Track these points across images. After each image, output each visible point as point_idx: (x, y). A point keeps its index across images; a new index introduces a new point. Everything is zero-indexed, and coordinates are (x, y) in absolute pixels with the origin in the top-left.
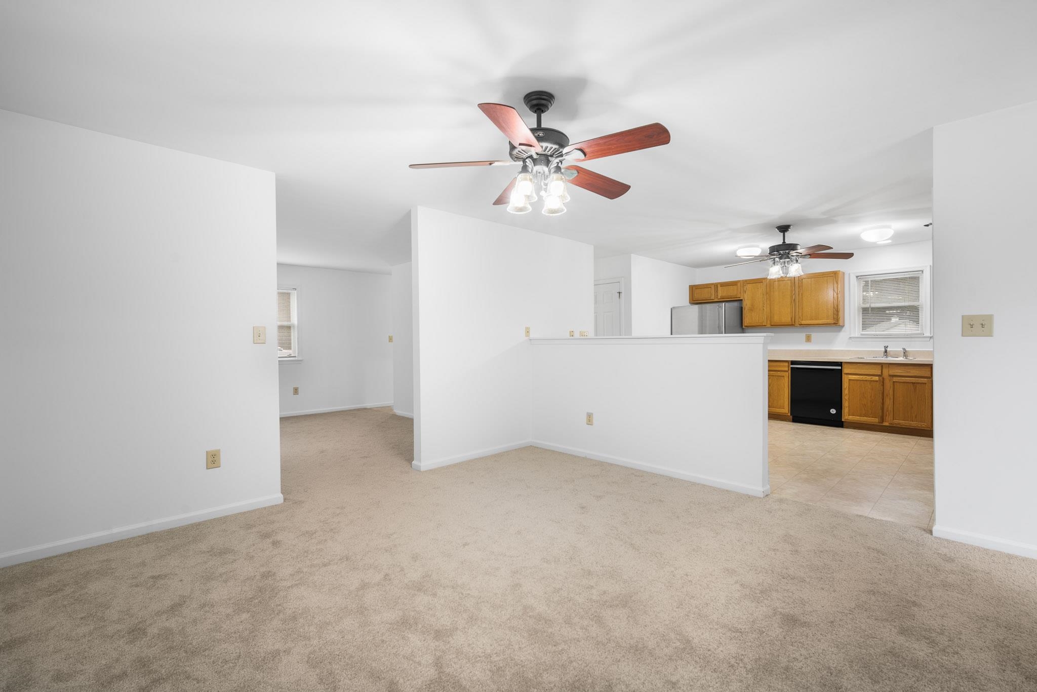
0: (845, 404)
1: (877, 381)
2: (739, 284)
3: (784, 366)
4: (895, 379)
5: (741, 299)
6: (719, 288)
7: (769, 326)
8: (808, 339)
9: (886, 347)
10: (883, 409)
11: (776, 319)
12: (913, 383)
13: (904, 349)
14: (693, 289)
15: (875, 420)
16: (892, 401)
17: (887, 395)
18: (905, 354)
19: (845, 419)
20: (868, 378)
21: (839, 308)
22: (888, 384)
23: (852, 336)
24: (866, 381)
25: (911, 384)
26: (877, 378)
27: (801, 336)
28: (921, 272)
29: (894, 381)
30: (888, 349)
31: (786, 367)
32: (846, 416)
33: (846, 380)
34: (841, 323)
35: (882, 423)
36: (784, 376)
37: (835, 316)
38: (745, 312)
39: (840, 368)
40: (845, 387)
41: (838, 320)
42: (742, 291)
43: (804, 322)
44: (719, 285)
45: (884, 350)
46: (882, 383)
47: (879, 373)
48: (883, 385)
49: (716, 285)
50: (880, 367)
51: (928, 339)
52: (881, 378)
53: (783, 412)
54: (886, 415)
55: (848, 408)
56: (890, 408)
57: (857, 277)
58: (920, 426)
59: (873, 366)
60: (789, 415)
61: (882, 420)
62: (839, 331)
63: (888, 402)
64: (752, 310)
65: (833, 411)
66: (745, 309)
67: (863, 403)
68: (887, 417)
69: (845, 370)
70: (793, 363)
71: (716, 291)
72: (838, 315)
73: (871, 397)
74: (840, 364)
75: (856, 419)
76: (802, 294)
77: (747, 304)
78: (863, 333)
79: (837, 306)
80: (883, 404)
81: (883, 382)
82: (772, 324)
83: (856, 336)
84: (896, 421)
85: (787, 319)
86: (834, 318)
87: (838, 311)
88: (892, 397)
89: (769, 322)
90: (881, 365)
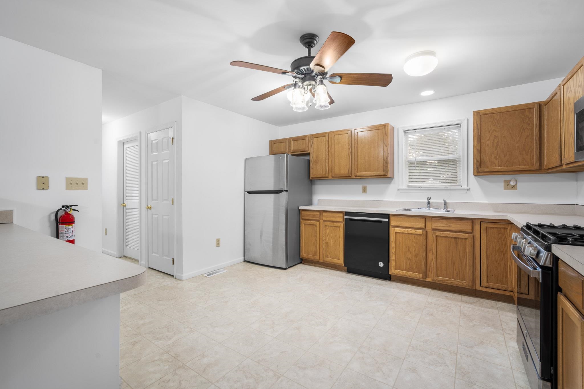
0: (392, 257)
1: (420, 235)
2: (307, 139)
3: (339, 217)
4: (438, 233)
5: (308, 152)
6: (292, 142)
7: (330, 177)
8: (364, 190)
9: (429, 199)
10: (426, 264)
11: (336, 171)
12: (455, 238)
13: (445, 201)
14: (273, 144)
15: (419, 276)
16: (435, 256)
17: (430, 250)
18: (446, 205)
19: (392, 273)
20: (413, 231)
21: (388, 160)
22: (431, 238)
23: (401, 187)
24: (411, 234)
25: (453, 239)
26: (420, 232)
27: (358, 187)
28: (459, 125)
29: (437, 235)
30: (431, 201)
31: (340, 218)
32: (393, 271)
33: (393, 231)
34: (390, 175)
35: (426, 278)
36: (339, 227)
37: (385, 168)
38: (311, 164)
39: (387, 220)
40: (392, 240)
41: (387, 171)
42: (309, 145)
43: (359, 174)
44: (291, 140)
45: (427, 201)
46: (425, 237)
47: (423, 226)
48: (427, 240)
49: (289, 140)
50: (423, 220)
51: (466, 191)
52: (425, 232)
53: (338, 262)
54: (429, 271)
55: (394, 262)
56: (433, 263)
57: (405, 131)
58: (461, 284)
59: (417, 219)
60: (344, 265)
61: (426, 275)
62: (390, 183)
63: (431, 257)
64: (317, 162)
65: (381, 264)
66: (311, 162)
67: (408, 257)
68: (430, 273)
69: (393, 223)
70: (347, 214)
71: (289, 145)
72: (387, 167)
73: (415, 250)
74: (387, 216)
75: (402, 274)
76: (357, 146)
77: (313, 157)
78: (409, 185)
79: (387, 158)
80: (426, 259)
81: (427, 236)
82: (333, 176)
83: (404, 187)
84: (438, 278)
85: (344, 171)
86: (384, 170)
87: (387, 163)
88: (434, 252)
89: (330, 174)
90: (425, 218)
